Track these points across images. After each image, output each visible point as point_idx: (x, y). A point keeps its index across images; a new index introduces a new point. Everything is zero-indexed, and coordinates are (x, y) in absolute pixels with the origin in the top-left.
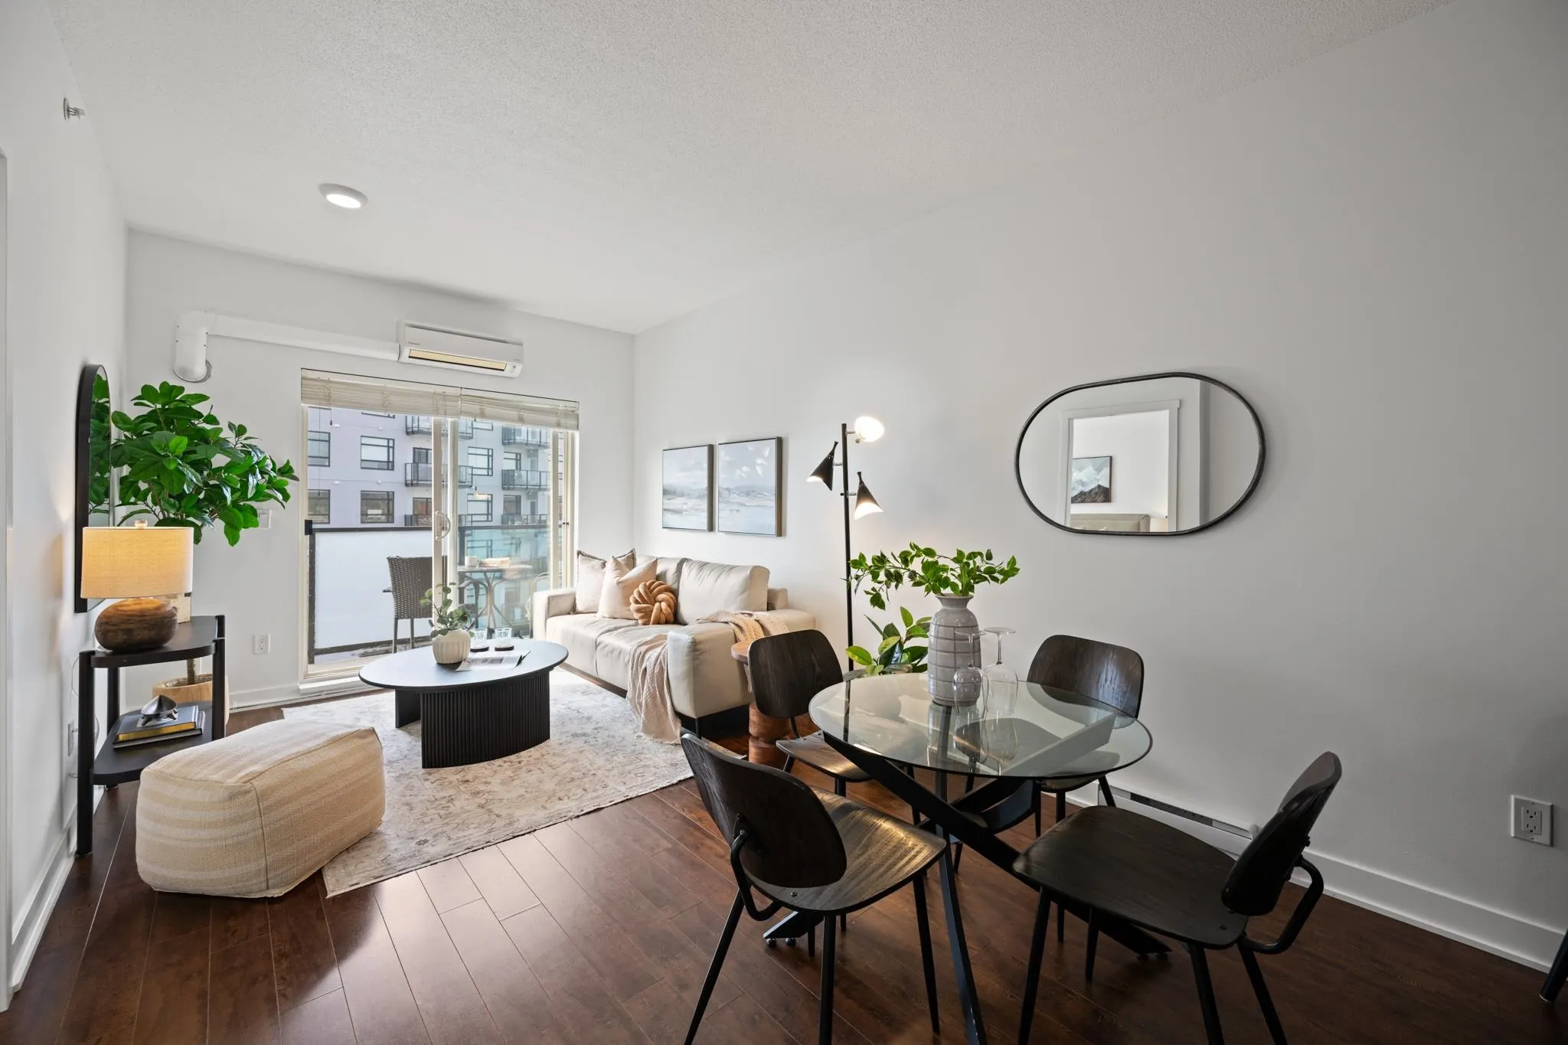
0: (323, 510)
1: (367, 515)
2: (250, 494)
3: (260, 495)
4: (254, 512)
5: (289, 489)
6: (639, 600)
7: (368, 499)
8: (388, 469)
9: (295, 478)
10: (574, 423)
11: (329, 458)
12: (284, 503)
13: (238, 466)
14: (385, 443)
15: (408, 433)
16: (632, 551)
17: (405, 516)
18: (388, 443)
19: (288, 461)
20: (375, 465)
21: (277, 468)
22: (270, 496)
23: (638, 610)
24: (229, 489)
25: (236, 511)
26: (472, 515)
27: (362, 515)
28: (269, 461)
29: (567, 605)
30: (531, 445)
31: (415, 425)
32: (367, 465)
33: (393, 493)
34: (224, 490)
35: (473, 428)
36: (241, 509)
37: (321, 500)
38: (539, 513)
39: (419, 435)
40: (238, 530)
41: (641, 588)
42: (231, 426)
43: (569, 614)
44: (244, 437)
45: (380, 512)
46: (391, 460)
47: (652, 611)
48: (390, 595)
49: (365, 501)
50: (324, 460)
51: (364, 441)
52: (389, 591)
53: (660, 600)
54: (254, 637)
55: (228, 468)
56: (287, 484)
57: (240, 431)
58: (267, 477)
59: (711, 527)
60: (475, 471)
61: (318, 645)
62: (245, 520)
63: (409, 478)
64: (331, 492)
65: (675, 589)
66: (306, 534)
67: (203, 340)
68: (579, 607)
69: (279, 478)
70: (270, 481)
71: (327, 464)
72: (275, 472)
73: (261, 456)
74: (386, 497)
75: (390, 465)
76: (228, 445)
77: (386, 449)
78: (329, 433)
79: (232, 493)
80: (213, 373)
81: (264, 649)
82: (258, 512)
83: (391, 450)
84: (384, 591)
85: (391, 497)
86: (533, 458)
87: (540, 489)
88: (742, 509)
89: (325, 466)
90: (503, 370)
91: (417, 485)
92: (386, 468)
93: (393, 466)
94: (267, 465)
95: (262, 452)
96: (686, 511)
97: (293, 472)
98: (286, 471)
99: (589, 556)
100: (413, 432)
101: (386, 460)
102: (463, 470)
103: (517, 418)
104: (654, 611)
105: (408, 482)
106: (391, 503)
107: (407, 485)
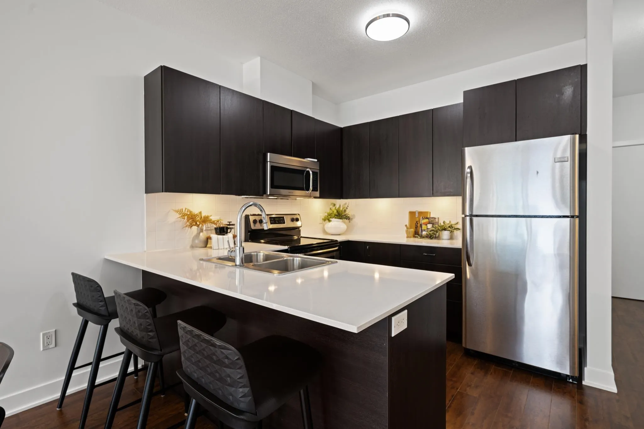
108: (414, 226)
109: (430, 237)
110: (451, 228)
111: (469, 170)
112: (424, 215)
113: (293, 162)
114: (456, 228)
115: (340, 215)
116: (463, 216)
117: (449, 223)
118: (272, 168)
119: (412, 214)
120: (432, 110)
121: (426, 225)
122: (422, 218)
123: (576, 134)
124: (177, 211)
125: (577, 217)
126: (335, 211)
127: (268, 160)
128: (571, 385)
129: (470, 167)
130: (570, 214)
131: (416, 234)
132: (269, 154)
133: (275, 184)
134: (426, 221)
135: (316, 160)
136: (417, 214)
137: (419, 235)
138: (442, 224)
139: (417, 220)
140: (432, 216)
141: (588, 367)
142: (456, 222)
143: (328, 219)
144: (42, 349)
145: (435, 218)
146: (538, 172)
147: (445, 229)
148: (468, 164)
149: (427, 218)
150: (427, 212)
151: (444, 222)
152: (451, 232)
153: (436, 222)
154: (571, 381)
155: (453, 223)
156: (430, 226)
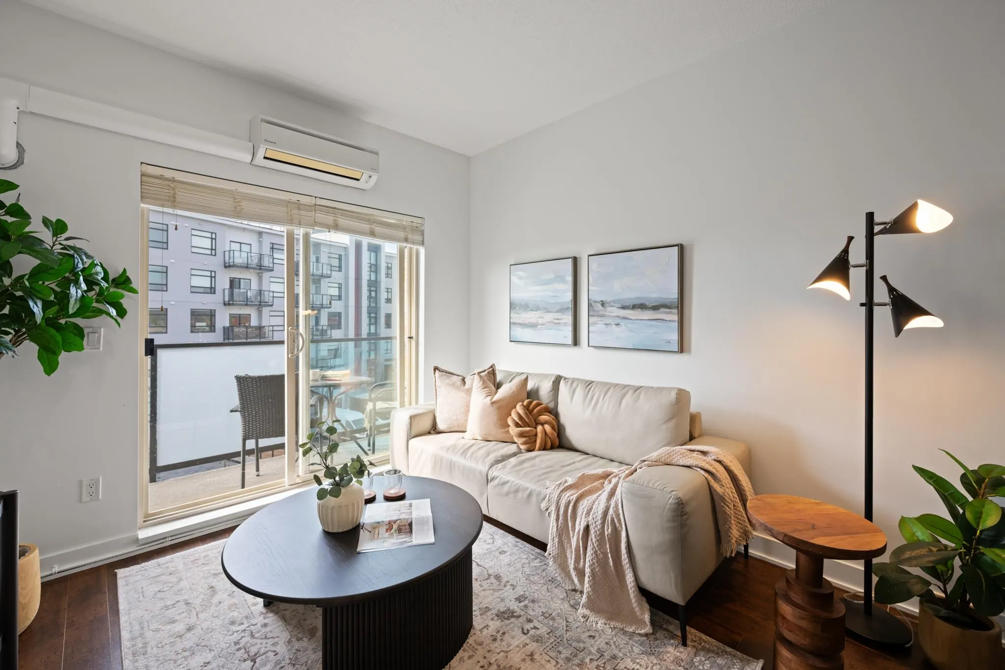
0: (162, 323)
1: (195, 326)
2: (72, 308)
3: (85, 310)
4: (80, 332)
5: (125, 302)
6: (520, 423)
7: (196, 315)
8: (211, 293)
9: (134, 291)
10: (420, 238)
11: (167, 285)
12: (119, 319)
13: (51, 271)
14: (208, 274)
15: (225, 267)
16: (492, 367)
17: (224, 327)
18: (211, 274)
19: (125, 270)
20: (202, 290)
21: (111, 277)
22: (101, 312)
23: (521, 435)
24: (40, 304)
25: (52, 331)
26: (273, 326)
27: (192, 326)
28: (99, 269)
29: (426, 424)
30: (317, 275)
31: (231, 260)
32: (195, 290)
33: (215, 310)
34: (31, 304)
35: (273, 263)
36: (59, 328)
37: (159, 317)
38: (322, 324)
39: (233, 268)
40: (56, 354)
41: (519, 408)
42: (46, 222)
43: (429, 433)
44: (65, 236)
45: (204, 324)
46: (213, 286)
47: (536, 435)
48: (238, 415)
49: (193, 317)
50: (163, 287)
51: (194, 272)
52: (237, 411)
53: (543, 421)
54: (81, 481)
55: (36, 274)
56: (123, 296)
57: (59, 227)
58: (97, 288)
59: (576, 342)
60: (275, 295)
61: (161, 462)
62: (64, 341)
63: (227, 299)
64: (168, 310)
65: (553, 409)
66: (146, 355)
67: (13, 116)
68: (441, 426)
69: (112, 290)
70: (100, 294)
71: (165, 289)
72: (107, 282)
73: (88, 262)
74: (210, 314)
75: (212, 290)
76: (41, 245)
77: (209, 278)
78: (167, 267)
79: (45, 309)
80: (27, 158)
81: (94, 495)
82: (86, 331)
83: (213, 279)
84: (232, 411)
85: (213, 314)
86: (317, 285)
87: (322, 307)
88: (623, 322)
89: (164, 291)
90: (358, 180)
91: (233, 304)
92: (210, 292)
93: (215, 291)
94: (97, 273)
95: (88, 257)
96: (542, 325)
97: (131, 283)
98: (123, 282)
99: (446, 372)
100: (230, 266)
101: (209, 286)
102: (266, 293)
103: (368, 232)
104: (539, 435)
105: (226, 303)
106: (213, 317)
107: (225, 304)
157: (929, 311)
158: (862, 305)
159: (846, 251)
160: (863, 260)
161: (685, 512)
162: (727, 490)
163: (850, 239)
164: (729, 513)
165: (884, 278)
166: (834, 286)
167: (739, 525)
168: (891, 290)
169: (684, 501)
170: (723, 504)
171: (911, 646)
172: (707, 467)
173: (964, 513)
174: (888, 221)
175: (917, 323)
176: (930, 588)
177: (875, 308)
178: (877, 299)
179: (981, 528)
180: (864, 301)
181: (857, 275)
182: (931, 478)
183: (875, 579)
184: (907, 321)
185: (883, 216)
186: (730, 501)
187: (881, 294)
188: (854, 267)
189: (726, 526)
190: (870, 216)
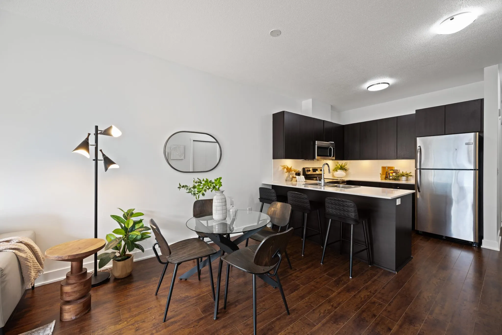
108: (385, 174)
109: (395, 179)
110: (407, 175)
111: (419, 148)
112: (391, 168)
113: (325, 144)
114: (410, 175)
115: (342, 168)
116: (416, 169)
117: (405, 172)
118: (318, 147)
119: (384, 168)
120: (397, 117)
121: (392, 173)
122: (390, 170)
123: (477, 132)
124: (282, 166)
125: (477, 170)
126: (339, 166)
127: (316, 144)
128: (474, 247)
129: (420, 147)
130: (474, 168)
131: (386, 178)
132: (316, 141)
133: (319, 154)
134: (392, 171)
135: (333, 142)
136: (387, 168)
137: (388, 178)
138: (402, 173)
139: (387, 171)
140: (395, 169)
141: (484, 239)
142: (410, 172)
143: (336, 170)
144: (248, 213)
145: (397, 170)
146: (456, 149)
147: (404, 176)
148: (418, 145)
149: (392, 170)
150: (392, 167)
151: (402, 172)
152: (407, 177)
153: (398, 172)
154: (474, 245)
155: (408, 172)
156: (394, 174)
157: (115, 162)
158: (94, 160)
159: (87, 139)
160: (94, 143)
161: (4, 274)
162: (29, 254)
163: (89, 134)
164: (30, 265)
165: (101, 150)
166: (82, 152)
167: (35, 270)
168: (104, 155)
169: (3, 268)
170: (26, 262)
171: (110, 278)
172: (13, 247)
173: (125, 226)
174: (103, 130)
175: (112, 167)
176: (116, 254)
177: (98, 161)
178: (99, 158)
179: (129, 228)
180: (94, 159)
181: (92, 149)
182: (116, 218)
183: (98, 261)
184: (109, 166)
185: (101, 128)
186: (30, 259)
187: (100, 157)
188: (91, 145)
189: (28, 272)
190: (97, 127)
